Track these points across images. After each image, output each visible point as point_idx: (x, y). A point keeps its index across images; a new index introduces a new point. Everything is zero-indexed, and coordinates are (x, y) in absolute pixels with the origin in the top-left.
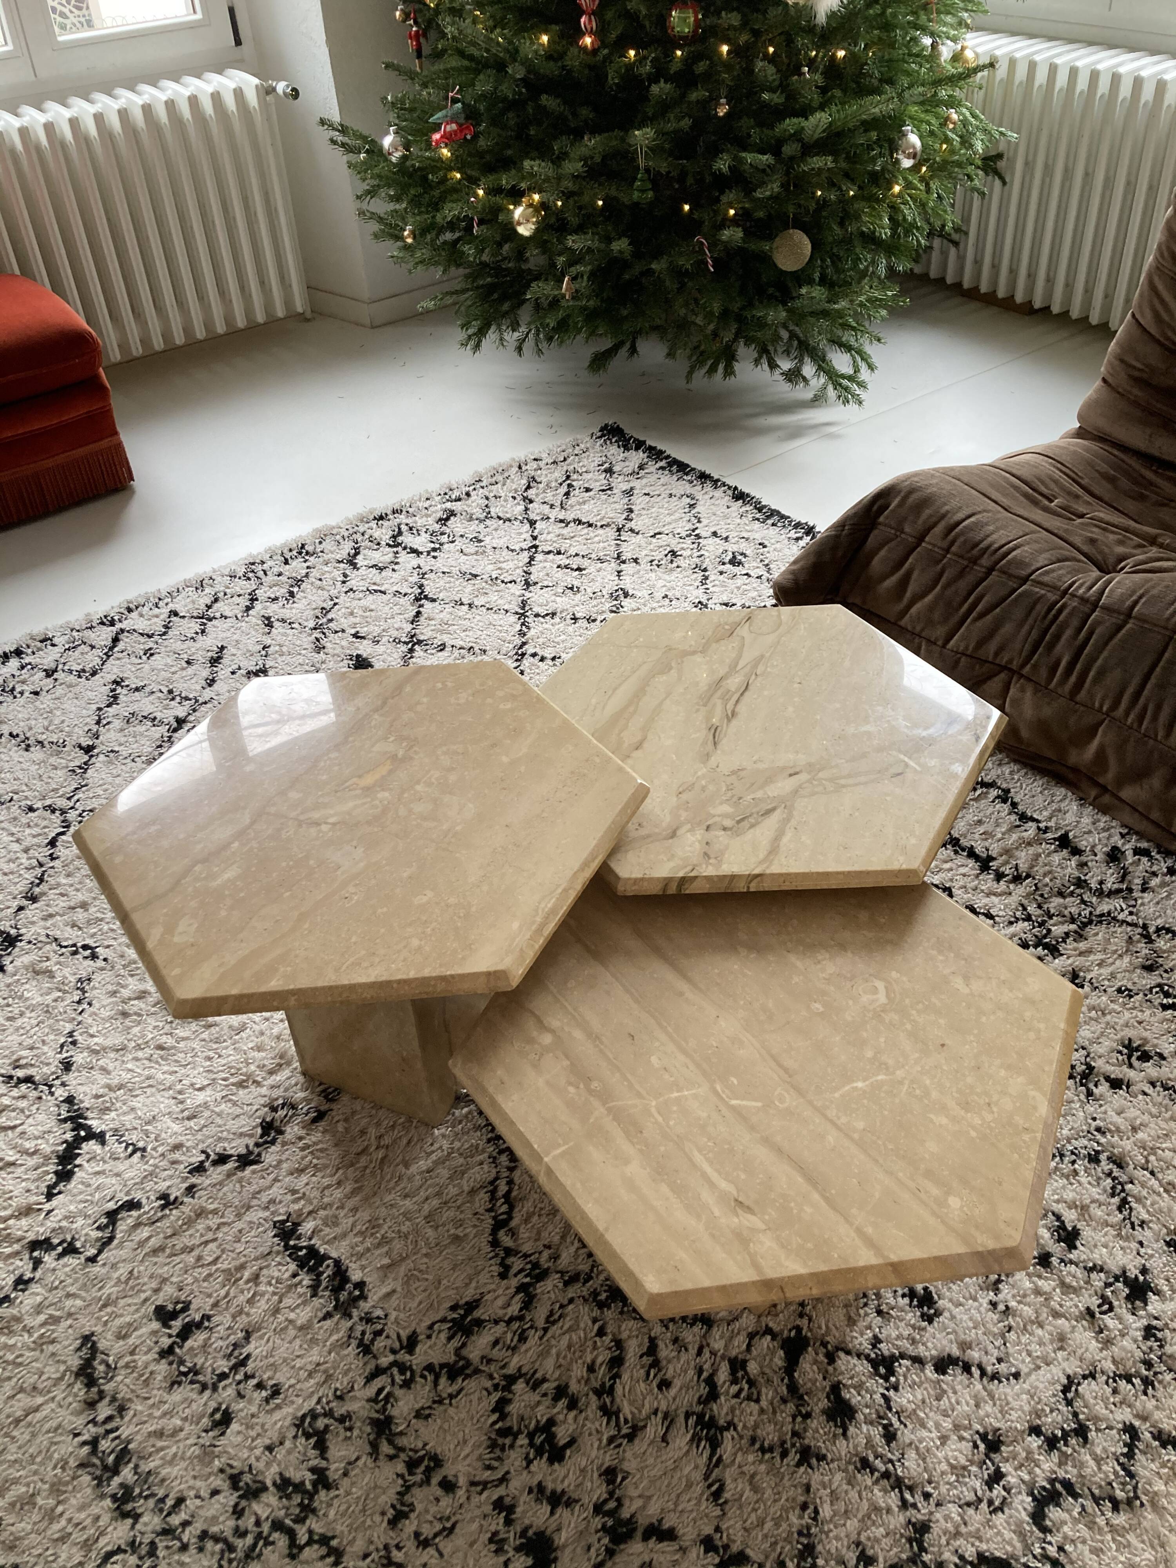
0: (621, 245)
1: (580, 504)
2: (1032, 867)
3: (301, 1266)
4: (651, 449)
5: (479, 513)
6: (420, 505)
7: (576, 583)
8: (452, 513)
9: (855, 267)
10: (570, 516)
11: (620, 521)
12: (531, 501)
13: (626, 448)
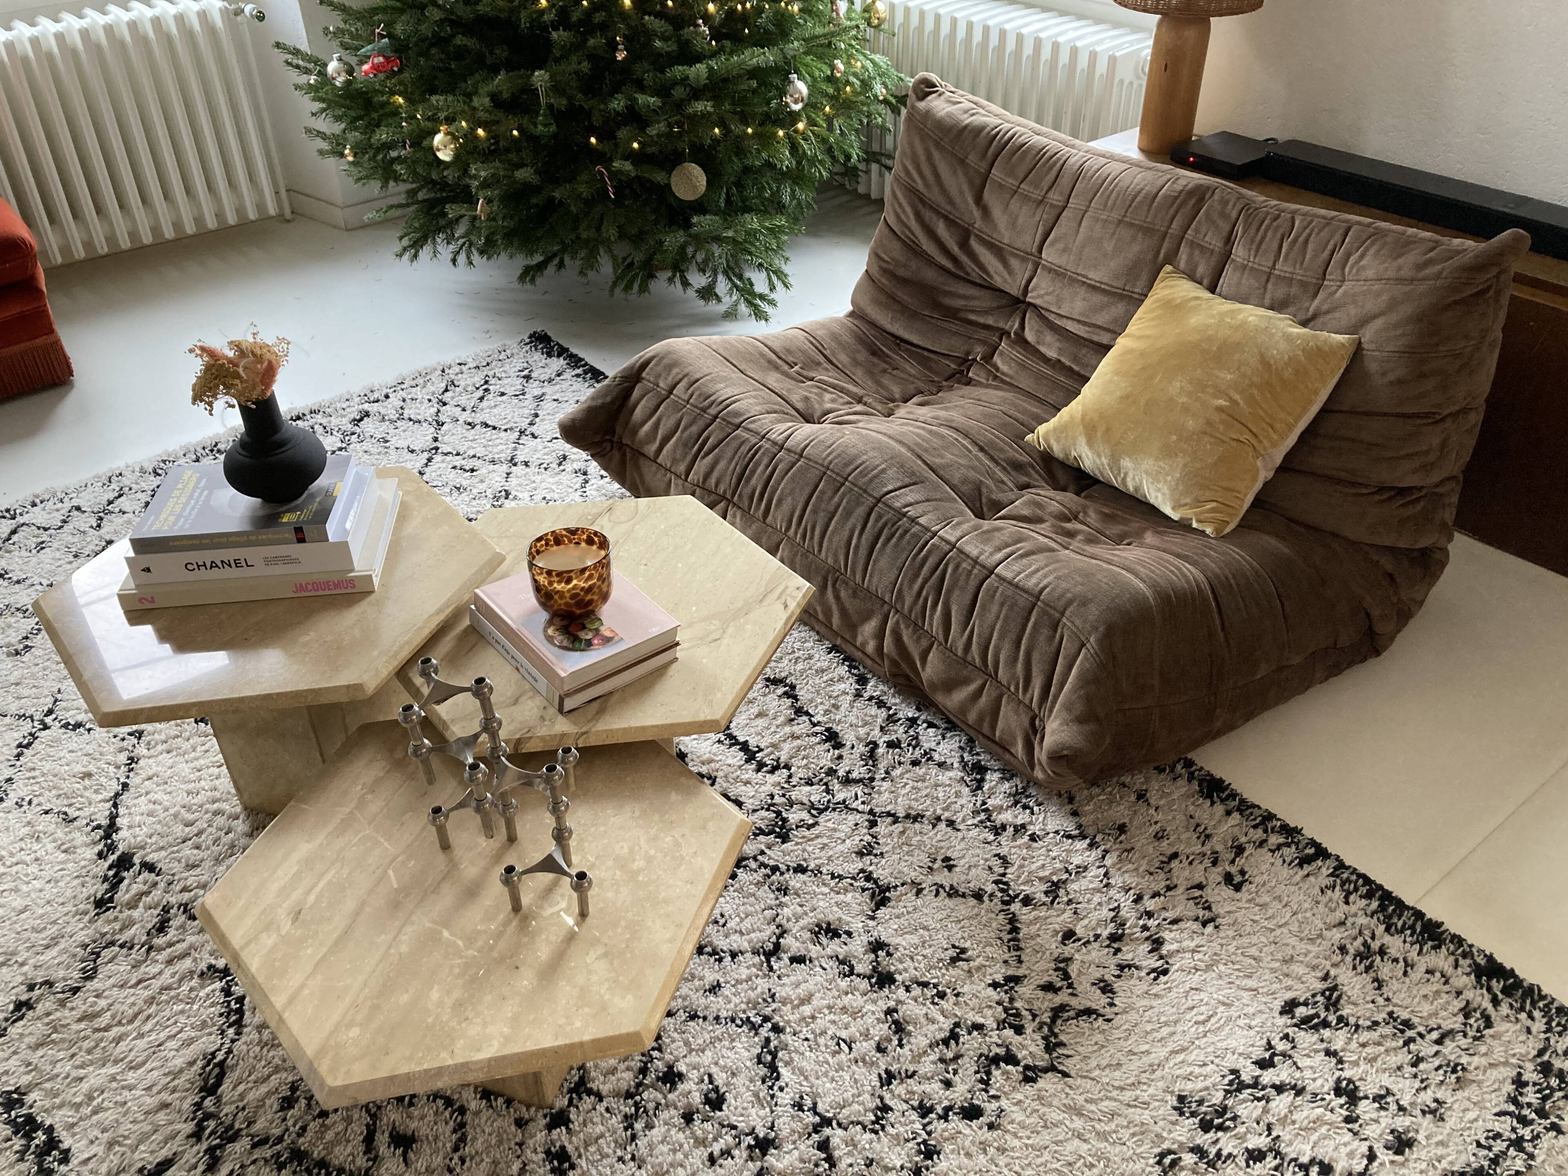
0: (524, 174)
1: (491, 408)
2: (792, 757)
3: (16, 1133)
4: (572, 356)
5: (393, 415)
6: (339, 405)
7: (465, 483)
8: (367, 414)
9: (760, 196)
10: (478, 418)
11: (524, 424)
12: (445, 404)
13: (549, 355)
